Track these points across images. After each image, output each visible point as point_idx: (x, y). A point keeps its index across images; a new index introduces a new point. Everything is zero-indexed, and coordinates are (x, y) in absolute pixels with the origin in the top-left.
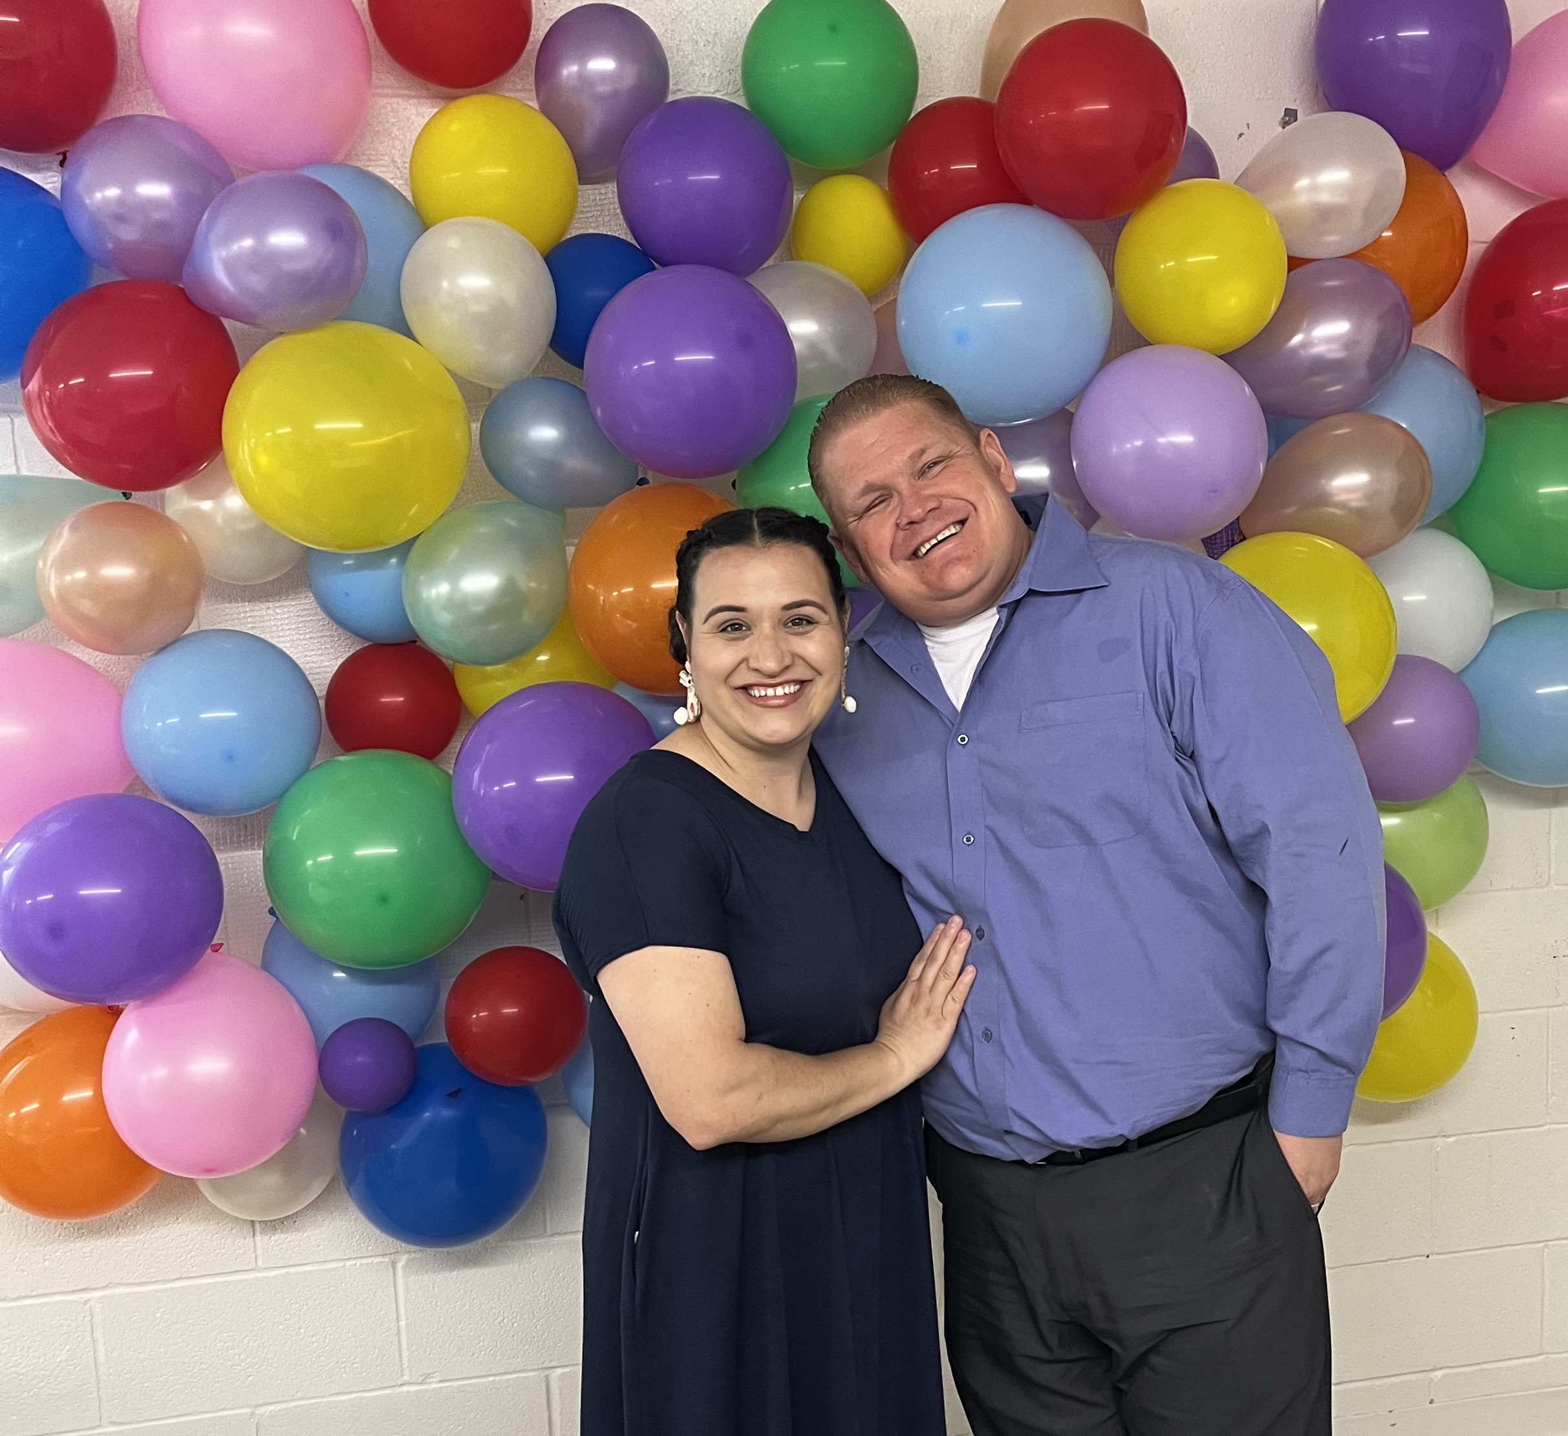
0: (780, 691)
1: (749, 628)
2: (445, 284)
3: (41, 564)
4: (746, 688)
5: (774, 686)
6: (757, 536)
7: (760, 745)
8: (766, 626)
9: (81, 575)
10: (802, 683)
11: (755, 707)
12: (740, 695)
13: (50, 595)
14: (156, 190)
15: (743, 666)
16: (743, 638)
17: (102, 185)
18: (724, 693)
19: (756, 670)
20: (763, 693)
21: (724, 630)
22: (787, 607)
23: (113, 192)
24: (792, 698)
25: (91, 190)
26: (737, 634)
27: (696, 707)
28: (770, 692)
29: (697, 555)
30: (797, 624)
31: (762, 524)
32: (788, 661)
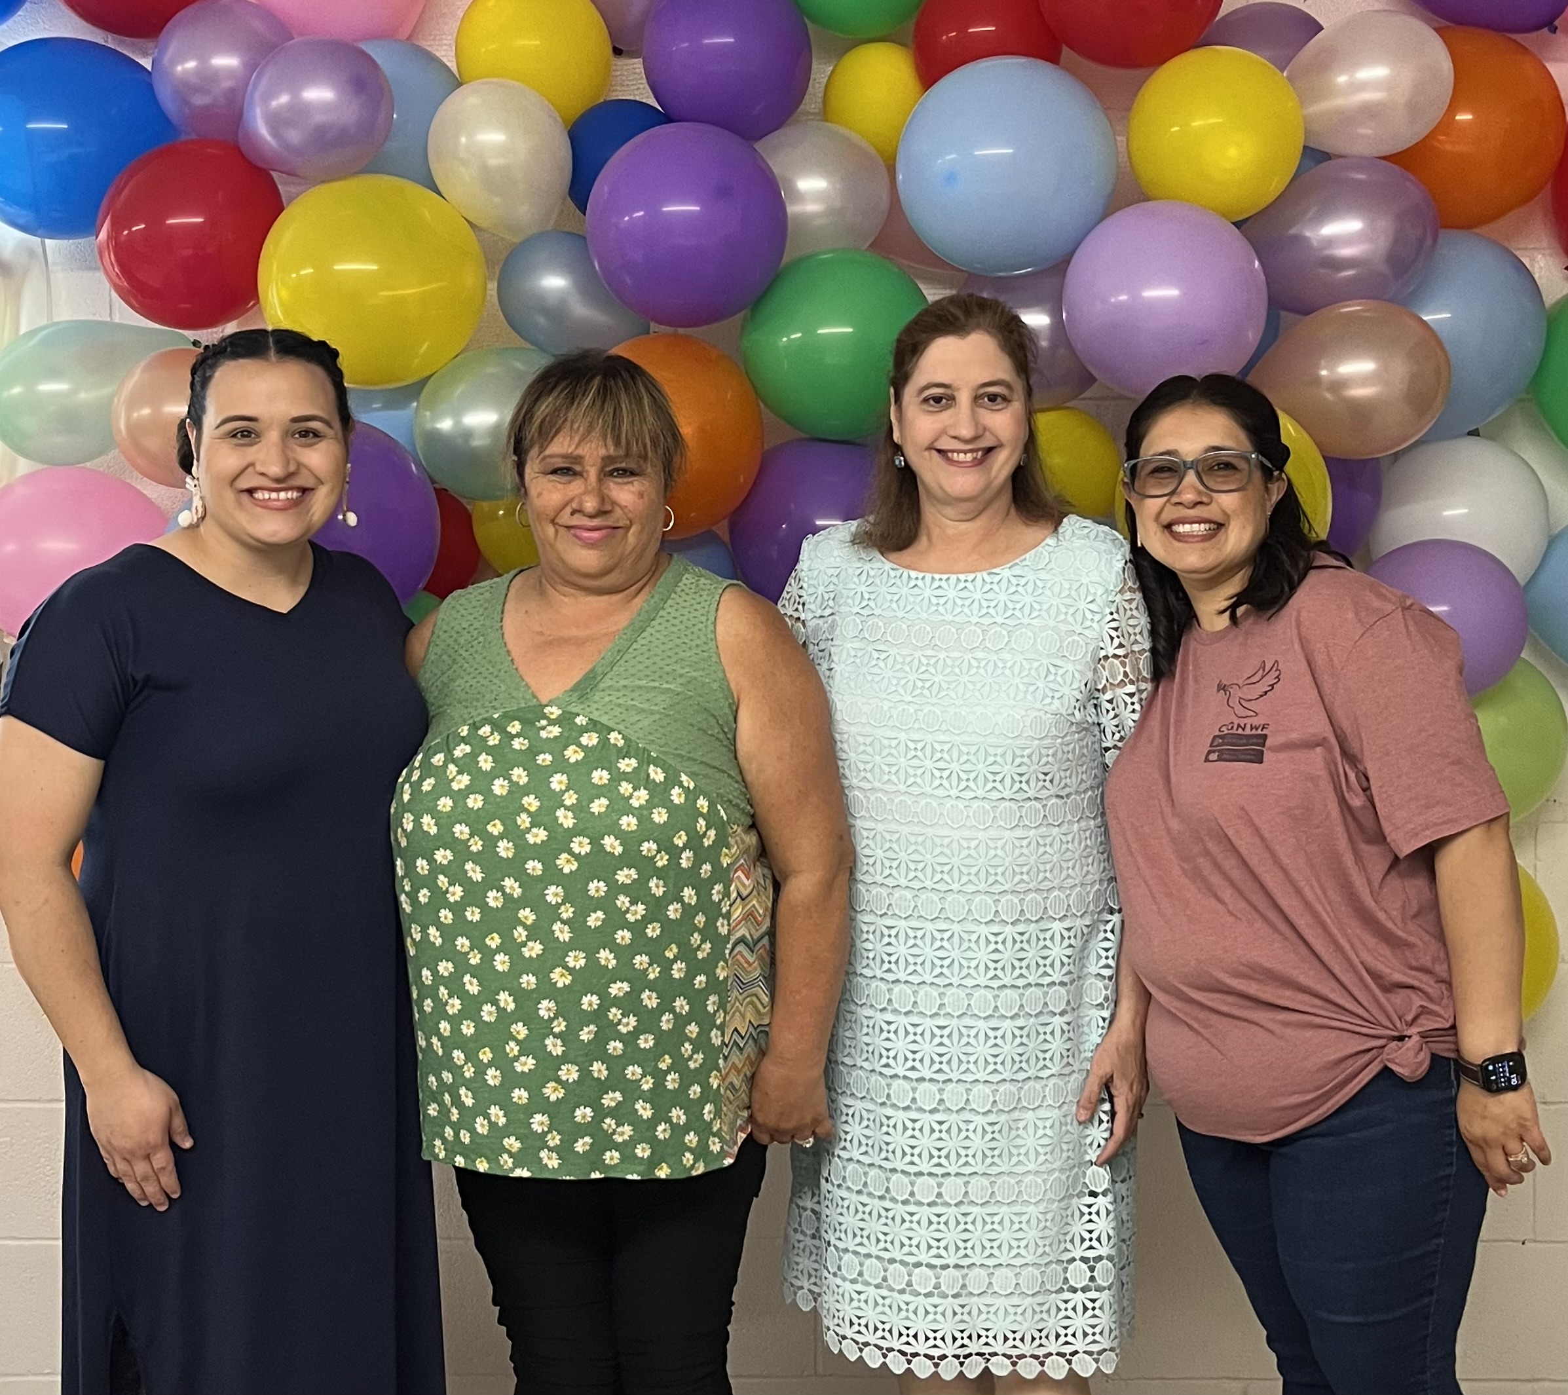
0: (282, 495)
1: (258, 435)
2: (463, 140)
3: (116, 400)
4: (250, 491)
5: (278, 490)
6: (272, 352)
7: (259, 544)
8: (273, 436)
9: (146, 411)
10: (304, 491)
11: (259, 509)
12: (245, 497)
13: (119, 430)
14: (226, 62)
15: (250, 469)
16: (251, 445)
17: (183, 60)
18: (229, 495)
19: (262, 474)
20: (267, 496)
21: (234, 436)
22: (296, 420)
23: (191, 64)
24: (294, 504)
25: (173, 63)
26: (246, 440)
27: (200, 510)
28: (274, 495)
29: (213, 367)
30: (304, 436)
31: (276, 342)
32: (292, 468)
